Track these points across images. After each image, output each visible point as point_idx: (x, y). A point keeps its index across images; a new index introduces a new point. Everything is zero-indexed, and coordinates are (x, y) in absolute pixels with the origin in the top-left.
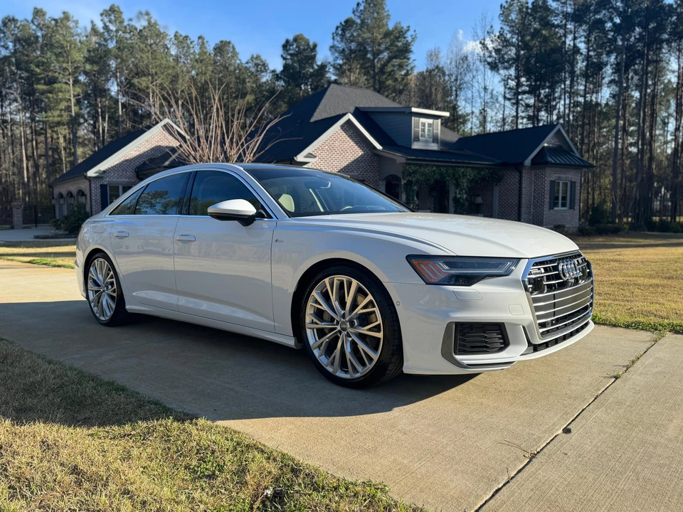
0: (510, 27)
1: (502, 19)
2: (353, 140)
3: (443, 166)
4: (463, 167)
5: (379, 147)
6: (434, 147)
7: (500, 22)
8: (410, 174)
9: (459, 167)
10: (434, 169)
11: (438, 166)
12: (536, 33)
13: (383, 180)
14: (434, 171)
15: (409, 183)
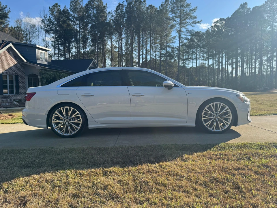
0: (54, 17)
1: (50, 13)
2: (12, 56)
3: (55, 72)
4: (62, 72)
5: (25, 61)
6: (45, 63)
7: (49, 14)
8: (43, 74)
9: (61, 72)
10: (52, 72)
11: (53, 71)
12: (64, 22)
13: (28, 76)
14: (52, 73)
15: (43, 78)
